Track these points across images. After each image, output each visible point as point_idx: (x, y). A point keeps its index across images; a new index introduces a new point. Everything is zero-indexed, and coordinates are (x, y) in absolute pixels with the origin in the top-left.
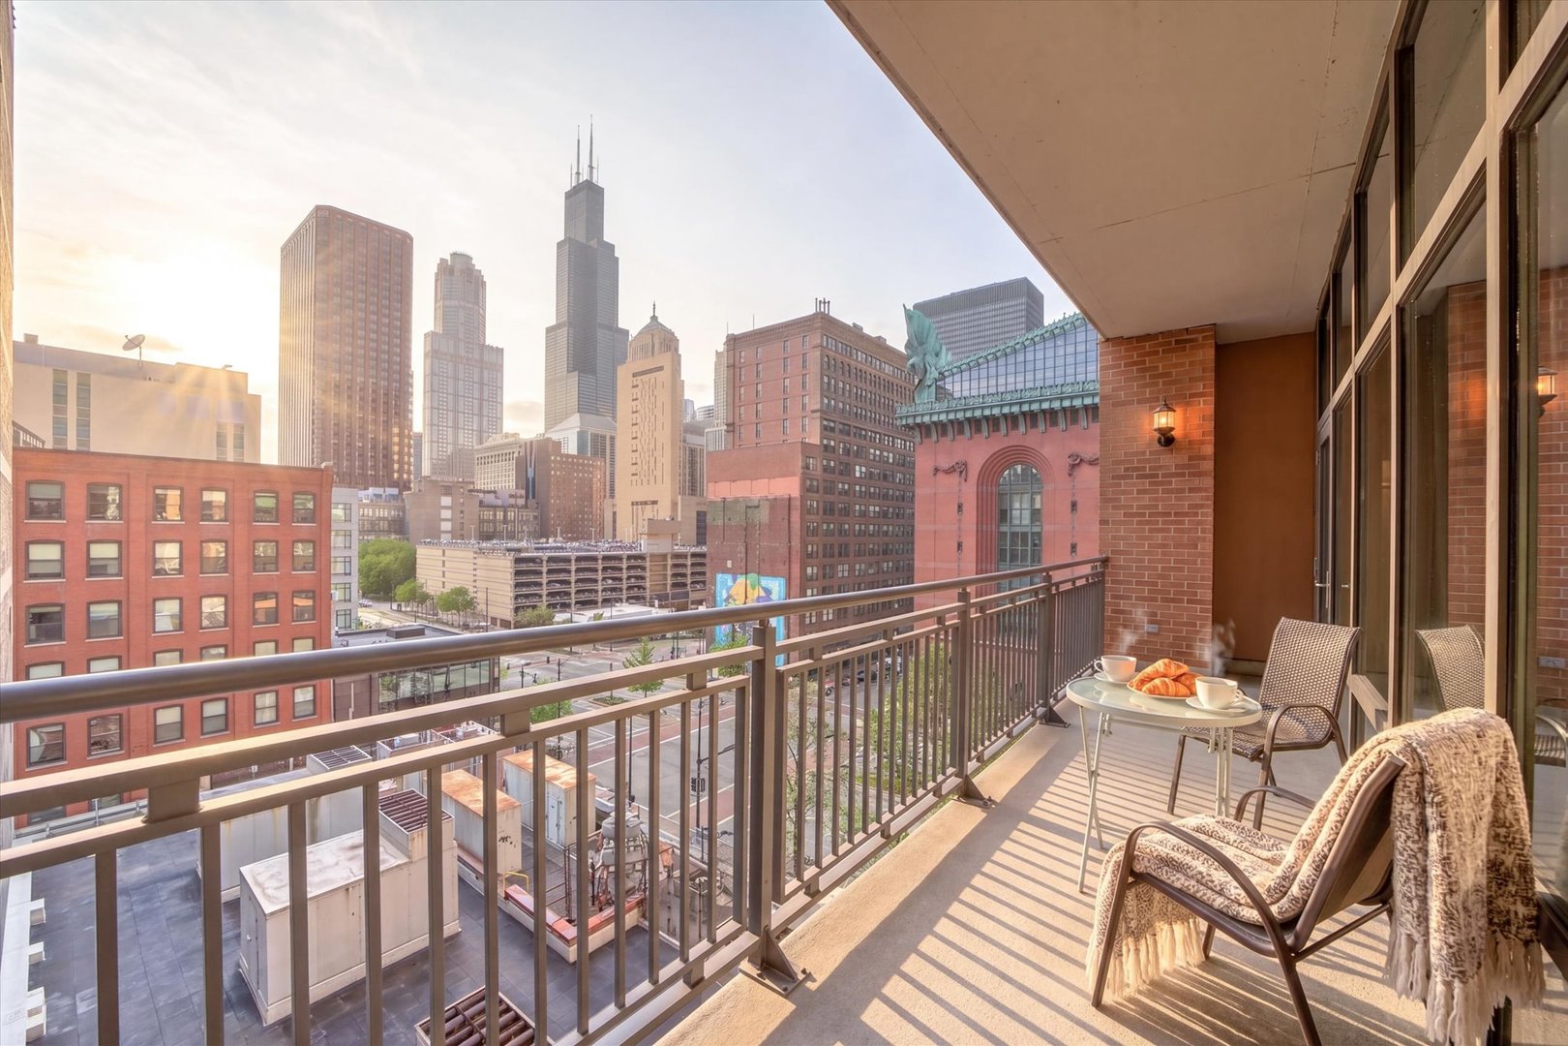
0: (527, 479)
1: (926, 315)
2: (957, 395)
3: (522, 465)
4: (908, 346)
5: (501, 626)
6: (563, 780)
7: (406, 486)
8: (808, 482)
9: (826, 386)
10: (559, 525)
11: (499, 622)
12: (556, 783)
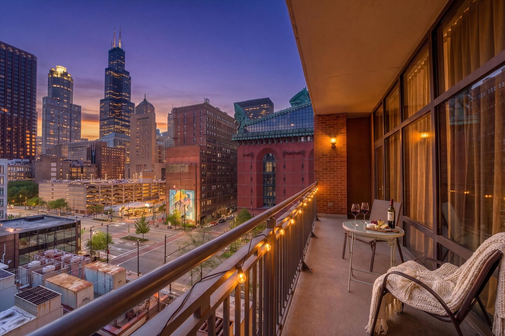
0: (92, 156)
1: (241, 106)
2: (250, 132)
3: (90, 150)
4: (235, 115)
5: (80, 213)
6: (112, 271)
7: (33, 158)
8: (202, 159)
9: (208, 127)
10: (106, 173)
11: (79, 211)
12: (109, 273)
